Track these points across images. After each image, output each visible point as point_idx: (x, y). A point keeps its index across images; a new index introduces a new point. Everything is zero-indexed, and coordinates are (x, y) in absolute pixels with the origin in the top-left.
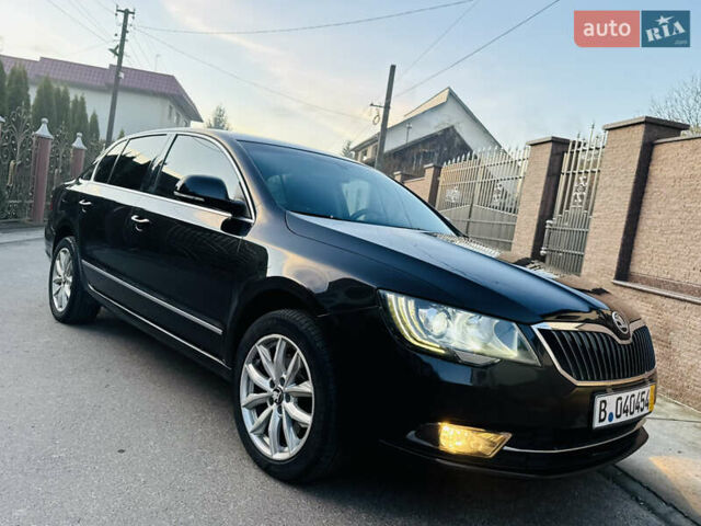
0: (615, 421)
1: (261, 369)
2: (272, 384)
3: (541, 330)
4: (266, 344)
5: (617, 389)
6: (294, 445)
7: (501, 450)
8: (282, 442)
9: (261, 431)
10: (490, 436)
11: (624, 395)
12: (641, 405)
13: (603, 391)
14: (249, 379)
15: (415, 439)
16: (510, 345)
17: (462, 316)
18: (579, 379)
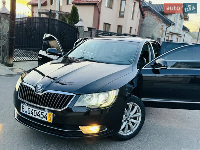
0: (27, 114)
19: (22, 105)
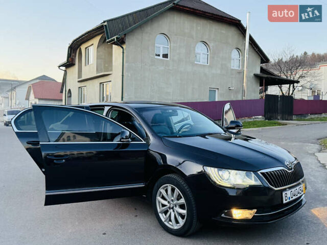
0: (291, 199)
1: (163, 198)
2: (169, 202)
3: (261, 173)
4: (163, 188)
5: (290, 188)
6: (182, 222)
7: (254, 216)
8: (177, 222)
9: (168, 220)
10: (250, 211)
11: (293, 190)
12: (300, 192)
13: (285, 190)
14: (159, 202)
15: (225, 216)
16: (251, 179)
17: (233, 172)
18: (276, 187)
19: (284, 194)
